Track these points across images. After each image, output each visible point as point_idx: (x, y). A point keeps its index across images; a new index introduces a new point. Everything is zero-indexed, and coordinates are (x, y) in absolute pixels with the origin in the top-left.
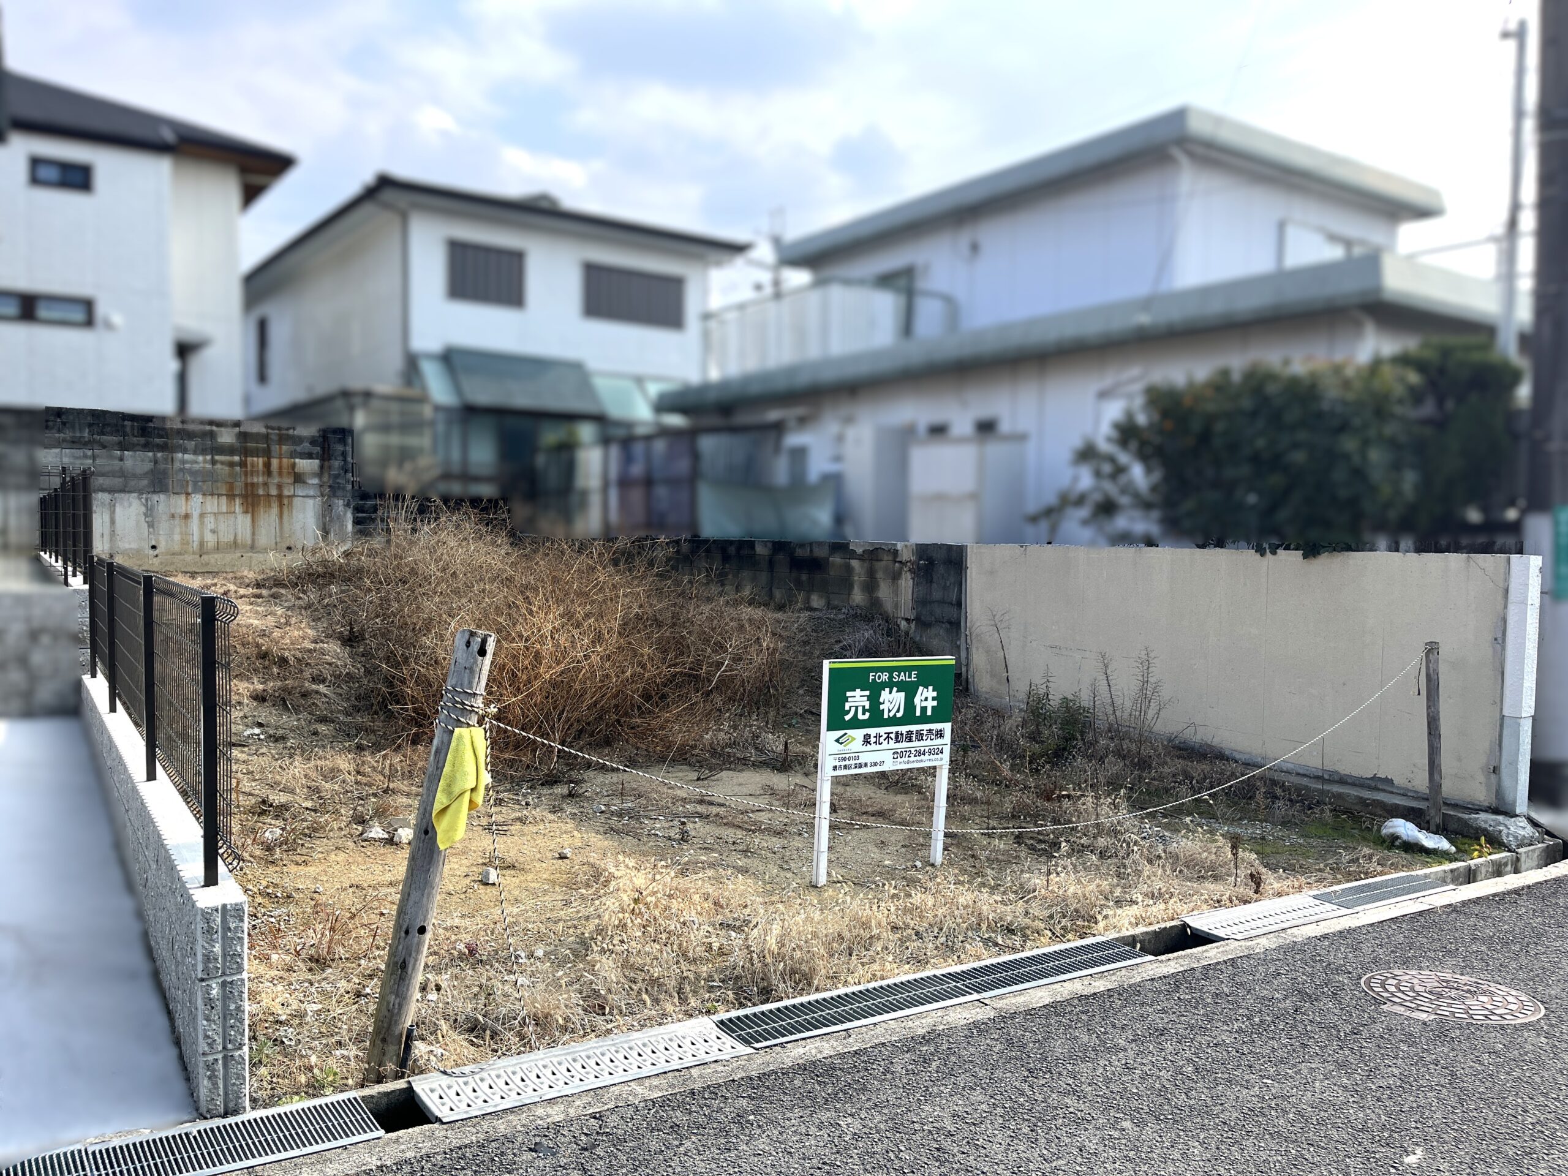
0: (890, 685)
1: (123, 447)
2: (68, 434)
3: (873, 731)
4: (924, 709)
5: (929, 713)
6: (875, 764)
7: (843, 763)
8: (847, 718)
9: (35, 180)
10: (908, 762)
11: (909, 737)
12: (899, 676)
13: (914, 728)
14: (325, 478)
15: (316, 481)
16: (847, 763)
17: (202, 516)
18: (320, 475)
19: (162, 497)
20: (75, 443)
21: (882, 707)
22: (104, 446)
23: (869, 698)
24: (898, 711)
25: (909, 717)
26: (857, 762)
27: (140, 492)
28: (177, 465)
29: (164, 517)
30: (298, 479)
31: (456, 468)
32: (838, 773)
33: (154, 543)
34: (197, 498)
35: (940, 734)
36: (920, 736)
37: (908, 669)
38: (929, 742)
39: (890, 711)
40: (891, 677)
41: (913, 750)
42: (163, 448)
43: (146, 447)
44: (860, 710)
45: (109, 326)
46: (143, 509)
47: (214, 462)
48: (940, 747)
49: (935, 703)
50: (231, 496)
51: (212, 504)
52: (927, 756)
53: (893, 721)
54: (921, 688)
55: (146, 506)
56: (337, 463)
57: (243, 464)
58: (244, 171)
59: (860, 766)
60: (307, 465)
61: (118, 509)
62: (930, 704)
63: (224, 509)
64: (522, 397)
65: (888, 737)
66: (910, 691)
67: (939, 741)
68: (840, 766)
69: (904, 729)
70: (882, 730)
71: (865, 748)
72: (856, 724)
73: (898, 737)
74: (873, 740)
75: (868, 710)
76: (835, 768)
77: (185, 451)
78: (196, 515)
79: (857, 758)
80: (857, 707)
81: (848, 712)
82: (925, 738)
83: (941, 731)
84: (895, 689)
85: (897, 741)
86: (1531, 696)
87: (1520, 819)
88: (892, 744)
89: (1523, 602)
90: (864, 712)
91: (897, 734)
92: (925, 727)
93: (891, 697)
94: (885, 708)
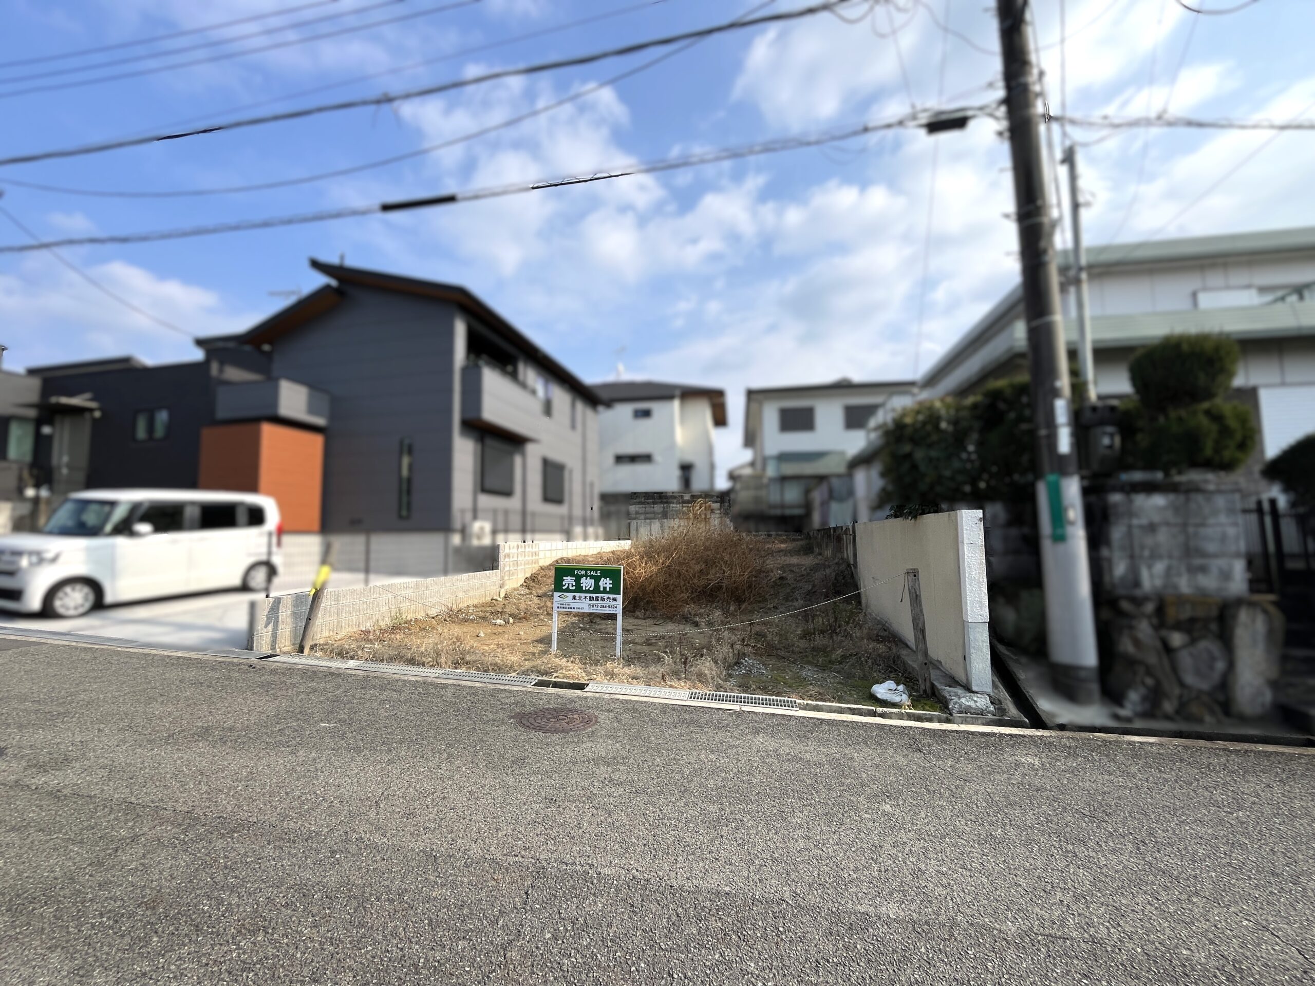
0: (586, 576)
1: (654, 503)
2: (637, 500)
3: (577, 595)
4: (605, 588)
5: (608, 590)
6: (579, 609)
7: (562, 606)
8: (564, 588)
9: (635, 417)
10: (598, 610)
11: (597, 599)
12: (591, 573)
13: (600, 595)
14: (722, 510)
15: (718, 512)
16: (565, 606)
18: (720, 509)
19: (666, 520)
20: (640, 503)
22: (648, 503)
23: (575, 581)
24: (591, 587)
25: (597, 589)
26: (570, 606)
27: (659, 519)
28: (671, 509)
29: (666, 527)
30: (712, 511)
31: (778, 504)
34: (677, 520)
35: (614, 599)
36: (603, 599)
37: (596, 570)
38: (608, 602)
39: (586, 587)
40: (586, 573)
41: (600, 605)
42: (666, 503)
43: (661, 503)
44: (570, 585)
45: (656, 462)
47: (683, 507)
48: (616, 605)
49: (611, 586)
51: (682, 522)
52: (608, 608)
53: (588, 591)
54: (603, 579)
55: (661, 523)
56: (727, 504)
58: (711, 399)
59: (574, 609)
60: (716, 506)
61: (652, 525)
62: (608, 586)
65: (585, 598)
66: (597, 580)
67: (614, 602)
69: (594, 595)
70: (583, 595)
71: (573, 601)
72: (568, 590)
73: (591, 598)
74: (577, 598)
75: (575, 586)
76: (558, 608)
77: (673, 503)
81: (565, 586)
82: (605, 600)
84: (589, 578)
85: (590, 600)
86: (981, 608)
87: (979, 695)
88: (588, 600)
89: (963, 543)
90: (573, 586)
91: (590, 597)
92: (606, 596)
93: (587, 581)
94: (583, 585)
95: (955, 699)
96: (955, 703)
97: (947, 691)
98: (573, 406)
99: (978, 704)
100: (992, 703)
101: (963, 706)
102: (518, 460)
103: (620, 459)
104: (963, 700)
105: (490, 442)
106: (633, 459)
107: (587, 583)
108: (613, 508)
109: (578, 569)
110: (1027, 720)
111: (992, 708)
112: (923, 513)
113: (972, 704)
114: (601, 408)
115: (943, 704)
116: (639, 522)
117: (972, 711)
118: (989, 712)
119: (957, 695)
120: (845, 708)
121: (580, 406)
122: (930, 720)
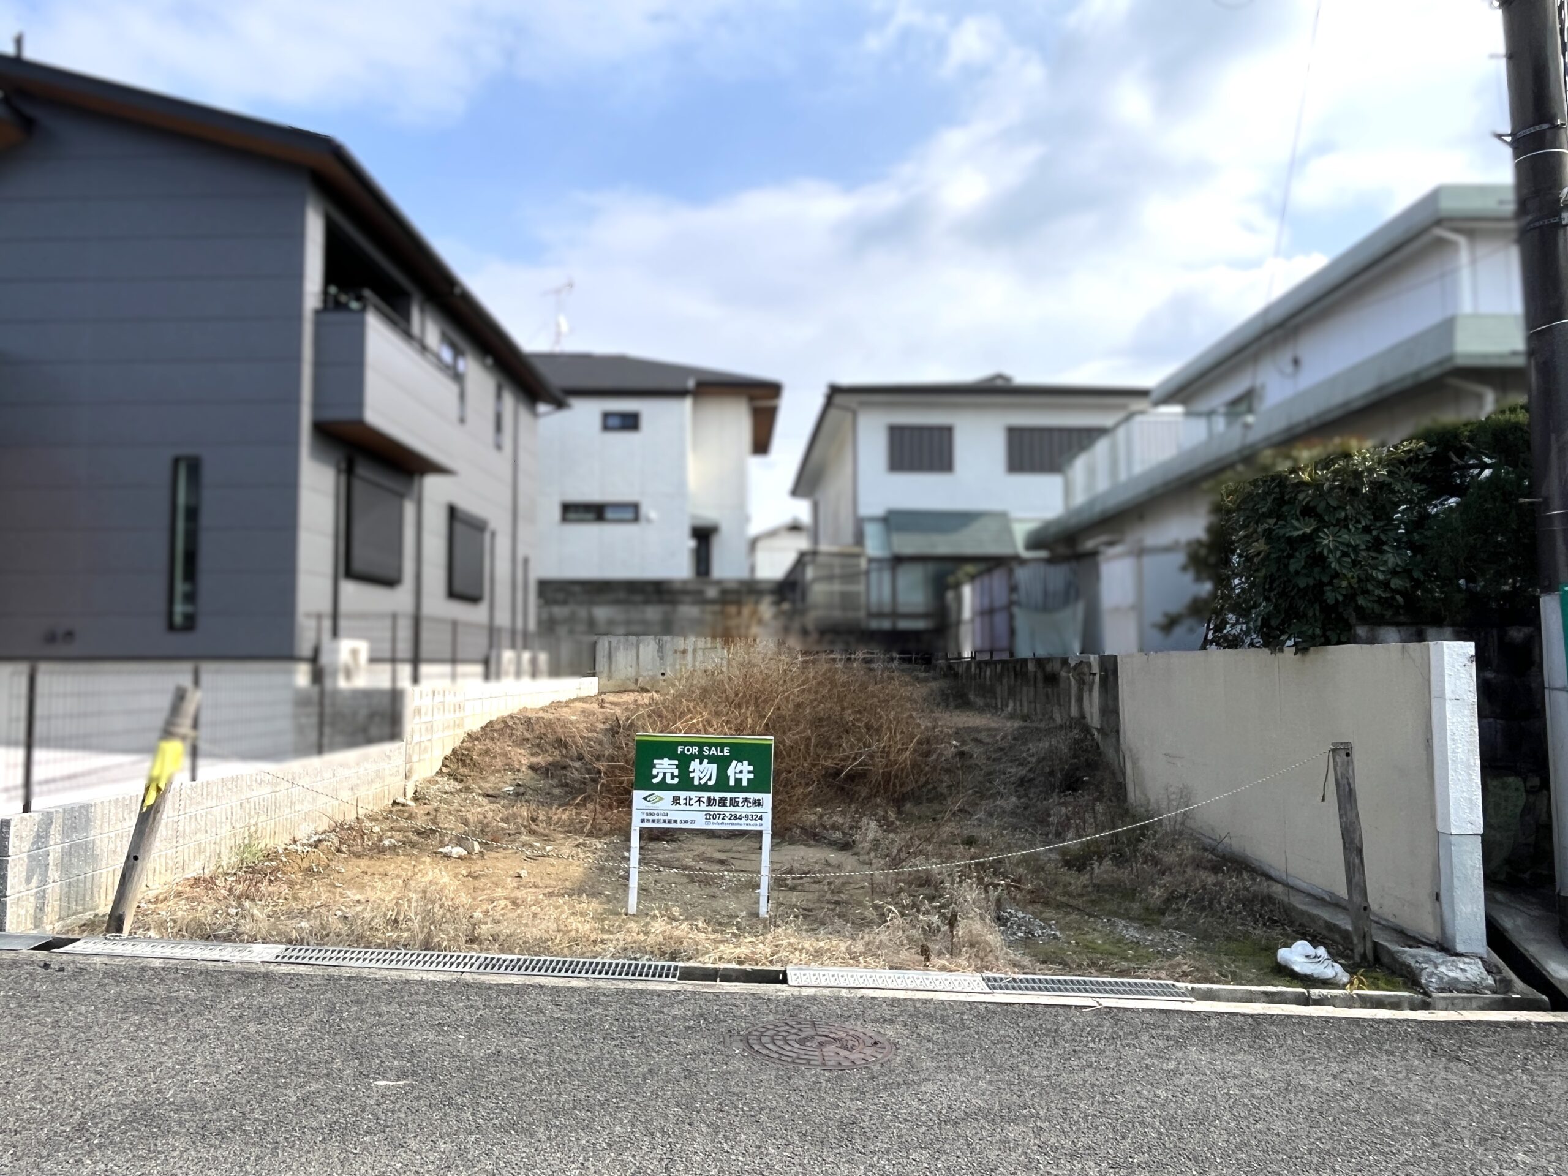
0: (701, 757)
1: (645, 603)
2: (611, 597)
3: (682, 794)
4: (738, 781)
5: (745, 783)
6: (686, 822)
7: (651, 818)
8: (655, 781)
9: (606, 428)
10: (722, 823)
11: (723, 803)
12: (710, 750)
13: (728, 795)
14: (781, 619)
15: (774, 622)
16: (655, 817)
17: (695, 651)
18: (776, 617)
19: (669, 638)
20: (617, 602)
21: (691, 775)
23: (677, 767)
24: (710, 779)
25: (722, 784)
26: (665, 818)
27: (655, 635)
28: (680, 614)
29: (670, 653)
30: (762, 621)
31: (887, 609)
32: (646, 825)
33: (663, 671)
34: (692, 639)
35: (758, 803)
36: (734, 803)
37: (722, 746)
38: (745, 809)
39: (700, 779)
40: (701, 751)
41: (727, 814)
42: (668, 602)
43: (661, 602)
44: (668, 776)
45: (649, 520)
46: (657, 647)
47: (703, 611)
48: (759, 815)
49: (751, 776)
50: (714, 637)
51: (701, 643)
52: (743, 821)
53: (704, 788)
54: (734, 762)
55: (659, 645)
56: (789, 606)
57: (722, 613)
58: (752, 399)
59: (670, 822)
60: (769, 609)
61: (641, 646)
62: (746, 777)
63: (709, 645)
64: (943, 545)
65: (699, 801)
66: (723, 764)
67: (757, 809)
68: (648, 820)
69: (717, 795)
70: (694, 795)
71: (674, 807)
72: (663, 786)
73: (710, 802)
74: (682, 801)
75: (677, 777)
76: (643, 821)
77: (682, 604)
78: (690, 650)
79: (664, 815)
80: (665, 774)
81: (656, 776)
82: (740, 804)
83: (759, 800)
84: (706, 761)
85: (709, 804)
86: (1471, 809)
87: (1467, 960)
88: (704, 806)
89: (1442, 697)
90: (673, 777)
91: (709, 799)
92: (741, 796)
93: (702, 767)
94: (695, 776)
95: (1430, 968)
96: (1431, 975)
97: (1411, 955)
98: (499, 396)
99: (1468, 975)
100: (1489, 972)
101: (1446, 979)
102: (409, 509)
103: (572, 511)
104: (1442, 969)
105: (363, 470)
106: (597, 512)
107: (703, 771)
108: (560, 611)
109: (685, 744)
110: (1544, 997)
111: (1490, 981)
112: (1327, 642)
113: (1461, 977)
114: (542, 408)
115: (1410, 978)
116: (614, 640)
117: (1460, 986)
118: (1487, 987)
119: (1428, 960)
120: (1257, 993)
121: (509, 400)
122: (1396, 1005)
